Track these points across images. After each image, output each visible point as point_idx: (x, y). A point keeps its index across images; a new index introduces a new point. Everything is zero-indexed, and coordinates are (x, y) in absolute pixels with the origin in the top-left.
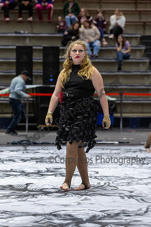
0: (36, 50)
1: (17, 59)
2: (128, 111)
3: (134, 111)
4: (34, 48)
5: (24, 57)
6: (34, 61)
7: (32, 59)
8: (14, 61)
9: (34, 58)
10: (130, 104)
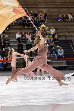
0: (24, 45)
1: (18, 48)
2: (54, 64)
3: (57, 64)
4: (23, 44)
5: (20, 48)
6: (23, 49)
7: (23, 48)
8: (17, 49)
9: (23, 47)
10: (55, 62)
